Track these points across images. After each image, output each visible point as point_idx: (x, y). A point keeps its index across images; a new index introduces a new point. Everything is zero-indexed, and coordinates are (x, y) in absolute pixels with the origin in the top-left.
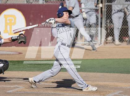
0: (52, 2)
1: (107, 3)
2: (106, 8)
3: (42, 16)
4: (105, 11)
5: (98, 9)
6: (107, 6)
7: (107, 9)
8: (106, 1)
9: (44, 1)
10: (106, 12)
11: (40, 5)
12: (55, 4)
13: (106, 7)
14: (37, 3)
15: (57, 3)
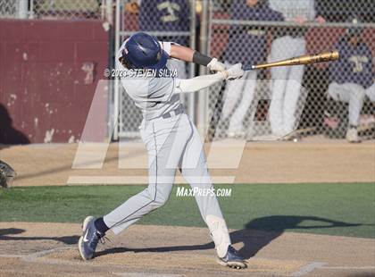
0: (54, 15)
1: (213, 18)
2: (210, 34)
3: (25, 56)
4: (209, 43)
5: (188, 38)
6: (213, 27)
7: (212, 36)
8: (211, 15)
9: (32, 12)
10: (212, 45)
11: (19, 23)
12: (62, 18)
13: (211, 32)
14: (11, 17)
15: (68, 18)
